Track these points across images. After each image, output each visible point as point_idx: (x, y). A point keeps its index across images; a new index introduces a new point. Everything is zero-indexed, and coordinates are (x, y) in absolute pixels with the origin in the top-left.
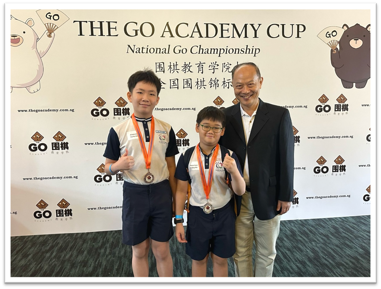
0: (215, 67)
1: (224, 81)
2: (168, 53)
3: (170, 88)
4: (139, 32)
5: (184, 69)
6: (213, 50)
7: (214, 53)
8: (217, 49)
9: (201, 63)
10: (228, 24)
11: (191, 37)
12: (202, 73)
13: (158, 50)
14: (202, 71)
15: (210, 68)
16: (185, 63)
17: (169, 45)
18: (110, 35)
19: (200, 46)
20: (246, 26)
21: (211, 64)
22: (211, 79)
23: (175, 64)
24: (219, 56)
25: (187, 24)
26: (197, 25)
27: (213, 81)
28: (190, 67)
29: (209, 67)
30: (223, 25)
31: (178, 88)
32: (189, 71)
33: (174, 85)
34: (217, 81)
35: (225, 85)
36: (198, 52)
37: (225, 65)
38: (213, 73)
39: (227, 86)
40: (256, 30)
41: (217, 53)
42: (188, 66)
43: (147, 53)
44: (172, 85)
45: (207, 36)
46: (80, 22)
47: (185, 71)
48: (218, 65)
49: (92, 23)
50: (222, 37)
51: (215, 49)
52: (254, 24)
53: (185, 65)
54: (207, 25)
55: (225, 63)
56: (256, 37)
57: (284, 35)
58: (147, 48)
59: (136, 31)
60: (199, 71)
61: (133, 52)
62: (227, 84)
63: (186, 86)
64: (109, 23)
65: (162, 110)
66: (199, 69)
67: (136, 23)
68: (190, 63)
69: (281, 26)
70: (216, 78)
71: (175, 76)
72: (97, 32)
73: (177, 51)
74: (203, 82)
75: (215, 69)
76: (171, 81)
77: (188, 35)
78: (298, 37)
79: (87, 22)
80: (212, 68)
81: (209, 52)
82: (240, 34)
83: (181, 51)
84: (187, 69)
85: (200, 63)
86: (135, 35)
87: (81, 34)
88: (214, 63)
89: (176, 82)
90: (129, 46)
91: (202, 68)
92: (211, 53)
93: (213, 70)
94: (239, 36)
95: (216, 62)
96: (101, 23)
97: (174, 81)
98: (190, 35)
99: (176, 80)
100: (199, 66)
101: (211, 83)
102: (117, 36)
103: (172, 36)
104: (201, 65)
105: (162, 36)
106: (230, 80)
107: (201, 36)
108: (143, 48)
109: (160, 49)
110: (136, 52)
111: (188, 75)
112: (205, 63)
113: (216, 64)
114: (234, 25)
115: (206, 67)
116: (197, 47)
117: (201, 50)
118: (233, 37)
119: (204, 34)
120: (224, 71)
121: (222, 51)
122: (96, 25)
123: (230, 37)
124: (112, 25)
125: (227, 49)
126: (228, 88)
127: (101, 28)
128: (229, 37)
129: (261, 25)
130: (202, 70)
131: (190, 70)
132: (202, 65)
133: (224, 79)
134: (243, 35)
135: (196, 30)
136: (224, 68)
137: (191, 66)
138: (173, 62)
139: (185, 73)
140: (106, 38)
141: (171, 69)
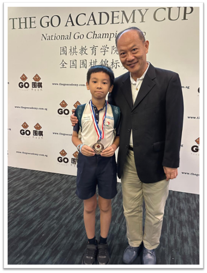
0: (105, 49)
1: (113, 62)
2: (70, 39)
3: (70, 67)
4: (50, 23)
5: (81, 52)
6: (104, 35)
7: (105, 37)
8: (108, 34)
9: (95, 46)
10: (119, 12)
11: (88, 24)
12: (95, 55)
13: (62, 37)
14: (95, 54)
15: (102, 51)
16: (82, 46)
17: (71, 33)
18: (31, 27)
19: (94, 32)
20: (134, 12)
21: (102, 47)
22: (102, 60)
23: (74, 48)
24: (110, 40)
25: (85, 14)
26: (92, 14)
27: (103, 62)
28: (85, 50)
29: (101, 49)
30: (114, 12)
31: (76, 67)
32: (85, 54)
33: (73, 65)
34: (107, 62)
35: (114, 65)
36: (92, 37)
37: (114, 48)
38: (104, 55)
39: (115, 67)
40: (143, 14)
41: (108, 37)
42: (84, 49)
43: (55, 39)
44: (72, 65)
45: (100, 23)
46: (13, 19)
47: (81, 54)
48: (108, 48)
49: (20, 19)
50: (113, 23)
51: (106, 33)
52: (141, 10)
53: (82, 48)
54: (101, 13)
55: (114, 46)
56: (142, 21)
57: (170, 19)
58: (55, 36)
59: (48, 23)
60: (93, 53)
61: (45, 39)
62: (115, 64)
63: (82, 66)
64: (30, 18)
65: (64, 85)
66: (93, 51)
67: (48, 17)
68: (86, 46)
69: (167, 10)
70: (106, 60)
71: (74, 57)
72: (23, 25)
73: (76, 37)
74: (95, 63)
75: (106, 52)
76: (71, 61)
77: (85, 24)
78: (185, 19)
79: (17, 19)
80: (103, 51)
81: (101, 37)
82: (128, 19)
83: (79, 37)
84: (83, 51)
85: (93, 46)
86: (47, 26)
87: (14, 28)
88: (105, 46)
89: (75, 62)
90: (43, 35)
91: (95, 50)
92: (103, 37)
93: (104, 52)
94: (128, 21)
95: (107, 45)
96: (26, 18)
97: (73, 62)
98: (87, 24)
99: (75, 61)
100: (93, 49)
101: (102, 63)
102: (35, 27)
103: (73, 25)
104: (94, 48)
105: (66, 26)
106: (117, 61)
107: (95, 24)
108: (52, 36)
109: (64, 36)
110: (48, 40)
111: (84, 57)
112: (97, 46)
113: (107, 47)
114: (124, 12)
115: (98, 50)
116: (92, 32)
117: (95, 35)
118: (122, 23)
119: (98, 21)
120: (113, 53)
121: (112, 35)
122: (23, 20)
123: (120, 23)
124: (33, 20)
125: (116, 34)
126: (116, 68)
127: (26, 23)
128: (118, 23)
129: (148, 10)
130: (95, 52)
131: (86, 52)
132: (96, 48)
133: (113, 60)
134: (131, 20)
135: (92, 19)
136: (113, 50)
137: (87, 49)
138: (73, 46)
139: (82, 55)
140: (28, 30)
141: (72, 52)
